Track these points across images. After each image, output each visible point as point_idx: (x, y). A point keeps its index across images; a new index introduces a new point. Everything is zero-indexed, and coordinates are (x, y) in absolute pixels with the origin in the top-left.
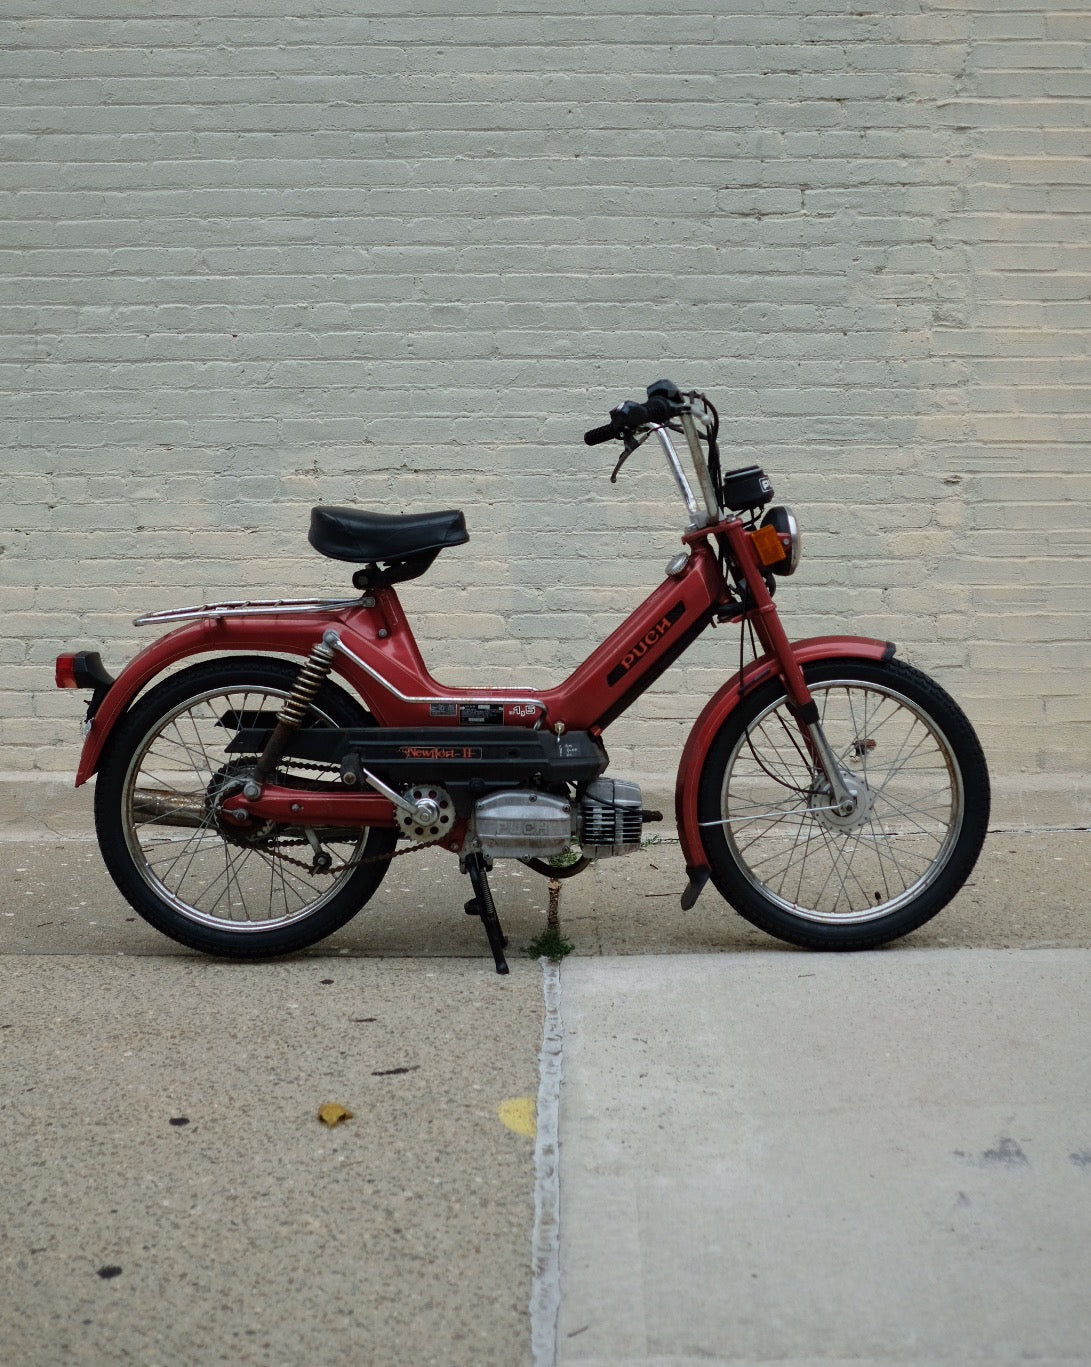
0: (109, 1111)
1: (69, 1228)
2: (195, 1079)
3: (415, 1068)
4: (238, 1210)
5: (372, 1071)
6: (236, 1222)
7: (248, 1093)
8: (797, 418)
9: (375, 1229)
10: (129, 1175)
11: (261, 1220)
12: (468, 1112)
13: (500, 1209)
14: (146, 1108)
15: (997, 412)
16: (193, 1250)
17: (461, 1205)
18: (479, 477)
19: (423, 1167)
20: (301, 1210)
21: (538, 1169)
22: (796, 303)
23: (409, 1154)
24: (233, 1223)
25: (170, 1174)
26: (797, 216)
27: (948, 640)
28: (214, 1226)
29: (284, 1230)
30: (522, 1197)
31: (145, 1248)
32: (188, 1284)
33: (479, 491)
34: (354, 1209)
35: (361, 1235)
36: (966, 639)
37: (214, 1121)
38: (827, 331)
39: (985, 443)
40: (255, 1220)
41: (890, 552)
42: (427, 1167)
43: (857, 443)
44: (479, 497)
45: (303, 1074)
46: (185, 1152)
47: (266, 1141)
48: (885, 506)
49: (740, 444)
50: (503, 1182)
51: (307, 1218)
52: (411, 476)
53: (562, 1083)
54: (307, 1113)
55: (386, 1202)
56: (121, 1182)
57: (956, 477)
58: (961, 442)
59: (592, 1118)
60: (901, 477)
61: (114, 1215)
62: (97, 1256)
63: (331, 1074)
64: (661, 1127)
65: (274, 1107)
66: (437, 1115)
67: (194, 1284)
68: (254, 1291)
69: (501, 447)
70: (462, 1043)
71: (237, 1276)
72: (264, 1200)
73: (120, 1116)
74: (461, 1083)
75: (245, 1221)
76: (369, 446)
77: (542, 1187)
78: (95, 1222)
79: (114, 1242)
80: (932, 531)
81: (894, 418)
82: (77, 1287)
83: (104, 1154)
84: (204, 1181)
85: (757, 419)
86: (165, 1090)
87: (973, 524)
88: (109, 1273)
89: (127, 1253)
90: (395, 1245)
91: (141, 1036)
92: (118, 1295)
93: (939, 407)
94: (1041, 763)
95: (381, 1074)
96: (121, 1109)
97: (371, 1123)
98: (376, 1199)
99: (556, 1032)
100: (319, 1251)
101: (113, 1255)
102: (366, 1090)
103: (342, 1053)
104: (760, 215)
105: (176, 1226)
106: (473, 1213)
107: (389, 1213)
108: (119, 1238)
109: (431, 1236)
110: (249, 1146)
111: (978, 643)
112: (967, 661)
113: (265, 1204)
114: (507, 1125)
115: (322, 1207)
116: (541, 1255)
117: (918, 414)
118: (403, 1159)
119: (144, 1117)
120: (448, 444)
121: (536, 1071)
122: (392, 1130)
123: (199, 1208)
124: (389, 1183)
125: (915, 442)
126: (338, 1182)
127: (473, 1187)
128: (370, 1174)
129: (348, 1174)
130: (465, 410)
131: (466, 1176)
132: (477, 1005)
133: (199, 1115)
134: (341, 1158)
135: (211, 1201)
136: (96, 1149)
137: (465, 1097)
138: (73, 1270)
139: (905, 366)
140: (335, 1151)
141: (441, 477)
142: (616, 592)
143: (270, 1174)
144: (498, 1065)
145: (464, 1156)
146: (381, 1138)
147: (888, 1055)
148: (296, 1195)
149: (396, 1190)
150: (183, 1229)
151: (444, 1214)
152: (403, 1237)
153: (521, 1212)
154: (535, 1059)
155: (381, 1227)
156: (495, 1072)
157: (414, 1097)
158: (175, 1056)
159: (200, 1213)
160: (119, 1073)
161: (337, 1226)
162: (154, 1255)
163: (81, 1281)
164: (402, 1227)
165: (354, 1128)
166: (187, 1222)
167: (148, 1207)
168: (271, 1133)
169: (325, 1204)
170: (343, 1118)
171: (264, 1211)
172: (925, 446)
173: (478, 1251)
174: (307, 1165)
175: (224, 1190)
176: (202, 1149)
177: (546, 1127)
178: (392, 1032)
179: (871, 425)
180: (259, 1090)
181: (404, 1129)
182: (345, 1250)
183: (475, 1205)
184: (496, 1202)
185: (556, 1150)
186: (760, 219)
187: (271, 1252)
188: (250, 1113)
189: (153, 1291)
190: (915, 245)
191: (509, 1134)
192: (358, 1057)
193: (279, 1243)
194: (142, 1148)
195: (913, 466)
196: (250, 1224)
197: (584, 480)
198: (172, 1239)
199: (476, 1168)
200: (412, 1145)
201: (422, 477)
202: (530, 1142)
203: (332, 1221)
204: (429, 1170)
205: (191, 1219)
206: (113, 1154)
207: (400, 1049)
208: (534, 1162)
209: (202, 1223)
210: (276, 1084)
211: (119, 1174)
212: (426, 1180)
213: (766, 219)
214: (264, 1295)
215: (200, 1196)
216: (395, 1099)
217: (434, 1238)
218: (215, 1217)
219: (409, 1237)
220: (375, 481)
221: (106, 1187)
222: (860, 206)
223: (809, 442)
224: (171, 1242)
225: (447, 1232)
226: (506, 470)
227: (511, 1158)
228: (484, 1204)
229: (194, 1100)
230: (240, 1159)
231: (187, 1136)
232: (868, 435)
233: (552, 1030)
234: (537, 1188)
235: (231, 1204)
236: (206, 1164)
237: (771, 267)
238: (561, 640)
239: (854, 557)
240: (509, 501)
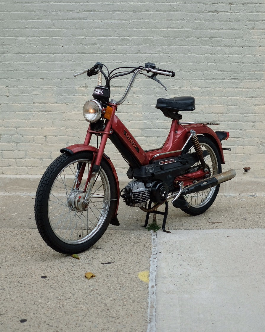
0: (23, 274)
1: (12, 308)
2: (49, 265)
3: (113, 262)
4: (61, 303)
5: (101, 263)
6: (60, 306)
7: (64, 269)
9: (101, 309)
10: (29, 293)
11: (68, 306)
12: (129, 275)
13: (138, 303)
14: (34, 273)
16: (48, 315)
17: (127, 302)
19: (116, 291)
20: (80, 303)
21: (150, 292)
22: (228, 38)
23: (111, 287)
24: (60, 307)
25: (41, 292)
26: (228, 13)
28: (54, 308)
29: (75, 309)
30: (145, 300)
31: (34, 314)
32: (46, 324)
33: (134, 93)
34: (95, 303)
35: (97, 311)
37: (54, 277)
38: (237, 47)
40: (66, 306)
41: (255, 112)
42: (117, 291)
43: (246, 80)
44: (134, 95)
45: (80, 264)
46: (46, 286)
47: (70, 283)
48: (254, 98)
49: (211, 80)
50: (139, 296)
51: (81, 305)
53: (157, 267)
54: (82, 275)
55: (105, 301)
56: (27, 295)
59: (165, 277)
60: (259, 90)
61: (25, 304)
62: (20, 316)
63: (89, 264)
64: (186, 280)
65: (72, 273)
66: (120, 276)
67: (48, 325)
68: (66, 327)
69: (141, 80)
70: (127, 255)
71: (61, 322)
72: (69, 300)
73: (27, 275)
74: (127, 267)
75: (63, 306)
77: (151, 297)
78: (19, 306)
79: (24, 312)
81: (257, 72)
82: (13, 325)
83: (22, 286)
84: (51, 294)
85: (216, 72)
86: (40, 268)
88: (23, 321)
89: (28, 315)
90: (107, 314)
91: (33, 252)
92: (26, 327)
95: (104, 264)
96: (27, 273)
97: (101, 278)
98: (102, 300)
99: (155, 252)
100: (85, 315)
101: (24, 316)
102: (99, 268)
103: (92, 258)
104: (218, 12)
105: (43, 308)
106: (130, 305)
107: (106, 304)
108: (26, 311)
109: (118, 311)
110: (64, 285)
113: (69, 301)
114: (141, 279)
115: (86, 302)
116: (150, 317)
117: (264, 71)
118: (110, 289)
119: (34, 276)
120: (125, 79)
121: (149, 263)
122: (107, 280)
123: (50, 302)
124: (106, 296)
125: (263, 80)
126: (90, 295)
127: (130, 297)
128: (100, 293)
129: (94, 293)
131: (128, 294)
132: (132, 244)
133: (50, 275)
134: (92, 288)
135: (53, 300)
136: (19, 285)
137: (128, 271)
138: (12, 320)
139: (260, 57)
140: (90, 286)
143: (71, 293)
144: (138, 261)
145: (128, 288)
146: (103, 283)
147: (253, 260)
148: (78, 299)
149: (108, 298)
150: (45, 308)
151: (122, 305)
152: (110, 311)
153: (144, 304)
154: (149, 260)
155: (103, 308)
156: (137, 264)
157: (113, 271)
158: (43, 258)
159: (50, 304)
160: (26, 263)
161: (90, 308)
162: (36, 316)
163: (15, 323)
164: (109, 308)
165: (95, 280)
166: (46, 306)
167: (34, 302)
168: (71, 281)
169: (87, 302)
170: (92, 277)
171: (69, 303)
173: (132, 316)
174: (82, 290)
175: (57, 297)
176: (51, 285)
177: (152, 280)
178: (107, 252)
179: (250, 74)
180: (68, 268)
181: (110, 280)
182: (93, 315)
183: (131, 302)
184: (137, 301)
185: (155, 287)
186: (217, 13)
187: (71, 315)
188: (65, 275)
189: (36, 326)
190: (263, 21)
191: (141, 282)
192: (97, 259)
193: (73, 313)
194: (33, 285)
195: (262, 87)
196: (65, 307)
198: (42, 311)
199: (131, 292)
200: (113, 285)
201: (117, 88)
202: (147, 284)
203: (89, 306)
204: (117, 292)
205: (47, 306)
206: (24, 286)
207: (109, 257)
208: (148, 290)
209: (50, 307)
210: (72, 267)
211: (26, 292)
212: (116, 295)
213: (219, 13)
214: (68, 328)
215: (50, 299)
216: (108, 271)
217: (119, 312)
218: (54, 305)
219: (111, 311)
221: (22, 296)
222: (247, 10)
223: (231, 79)
224: (42, 312)
225: (122, 310)
226: (142, 87)
227: (142, 289)
228: (134, 302)
229: (48, 271)
230: (62, 288)
231: (46, 281)
232: (249, 77)
233: (154, 251)
234: (149, 297)
235: (59, 301)
236: (52, 290)
237: (221, 28)
238: (158, 137)
239: (245, 113)
240: (143, 96)
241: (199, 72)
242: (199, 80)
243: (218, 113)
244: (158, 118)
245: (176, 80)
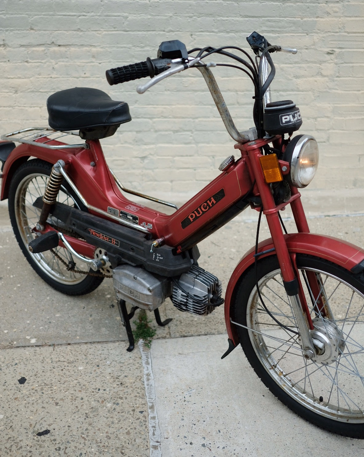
8: (257, 19)
15: (356, 17)
18: (94, 49)
27: (321, 130)
33: (93, 57)
36: (328, 130)
39: (348, 33)
41: (298, 88)
43: (286, 32)
44: (94, 60)
48: (297, 65)
49: (228, 32)
52: (56, 49)
57: (333, 51)
58: (337, 32)
60: (306, 51)
69: (105, 32)
76: (32, 31)
80: (319, 78)
81: (305, 19)
85: (237, 19)
87: (337, 74)
93: (328, 13)
94: (355, 185)
111: (334, 131)
112: (328, 140)
117: (318, 17)
120: (75, 31)
125: (315, 32)
130: (84, 12)
141: (72, 49)
142: (165, 108)
172: (320, 35)
179: (294, 23)
195: (314, 45)
197: (148, 51)
201: (62, 49)
220: (37, 51)
226: (108, 45)
232: (292, 28)
238: (138, 132)
239: (280, 91)
240: (110, 62)
241: (208, 19)
242: (208, 33)
243: (237, 91)
244: (137, 101)
245: (168, 34)
